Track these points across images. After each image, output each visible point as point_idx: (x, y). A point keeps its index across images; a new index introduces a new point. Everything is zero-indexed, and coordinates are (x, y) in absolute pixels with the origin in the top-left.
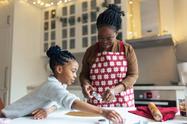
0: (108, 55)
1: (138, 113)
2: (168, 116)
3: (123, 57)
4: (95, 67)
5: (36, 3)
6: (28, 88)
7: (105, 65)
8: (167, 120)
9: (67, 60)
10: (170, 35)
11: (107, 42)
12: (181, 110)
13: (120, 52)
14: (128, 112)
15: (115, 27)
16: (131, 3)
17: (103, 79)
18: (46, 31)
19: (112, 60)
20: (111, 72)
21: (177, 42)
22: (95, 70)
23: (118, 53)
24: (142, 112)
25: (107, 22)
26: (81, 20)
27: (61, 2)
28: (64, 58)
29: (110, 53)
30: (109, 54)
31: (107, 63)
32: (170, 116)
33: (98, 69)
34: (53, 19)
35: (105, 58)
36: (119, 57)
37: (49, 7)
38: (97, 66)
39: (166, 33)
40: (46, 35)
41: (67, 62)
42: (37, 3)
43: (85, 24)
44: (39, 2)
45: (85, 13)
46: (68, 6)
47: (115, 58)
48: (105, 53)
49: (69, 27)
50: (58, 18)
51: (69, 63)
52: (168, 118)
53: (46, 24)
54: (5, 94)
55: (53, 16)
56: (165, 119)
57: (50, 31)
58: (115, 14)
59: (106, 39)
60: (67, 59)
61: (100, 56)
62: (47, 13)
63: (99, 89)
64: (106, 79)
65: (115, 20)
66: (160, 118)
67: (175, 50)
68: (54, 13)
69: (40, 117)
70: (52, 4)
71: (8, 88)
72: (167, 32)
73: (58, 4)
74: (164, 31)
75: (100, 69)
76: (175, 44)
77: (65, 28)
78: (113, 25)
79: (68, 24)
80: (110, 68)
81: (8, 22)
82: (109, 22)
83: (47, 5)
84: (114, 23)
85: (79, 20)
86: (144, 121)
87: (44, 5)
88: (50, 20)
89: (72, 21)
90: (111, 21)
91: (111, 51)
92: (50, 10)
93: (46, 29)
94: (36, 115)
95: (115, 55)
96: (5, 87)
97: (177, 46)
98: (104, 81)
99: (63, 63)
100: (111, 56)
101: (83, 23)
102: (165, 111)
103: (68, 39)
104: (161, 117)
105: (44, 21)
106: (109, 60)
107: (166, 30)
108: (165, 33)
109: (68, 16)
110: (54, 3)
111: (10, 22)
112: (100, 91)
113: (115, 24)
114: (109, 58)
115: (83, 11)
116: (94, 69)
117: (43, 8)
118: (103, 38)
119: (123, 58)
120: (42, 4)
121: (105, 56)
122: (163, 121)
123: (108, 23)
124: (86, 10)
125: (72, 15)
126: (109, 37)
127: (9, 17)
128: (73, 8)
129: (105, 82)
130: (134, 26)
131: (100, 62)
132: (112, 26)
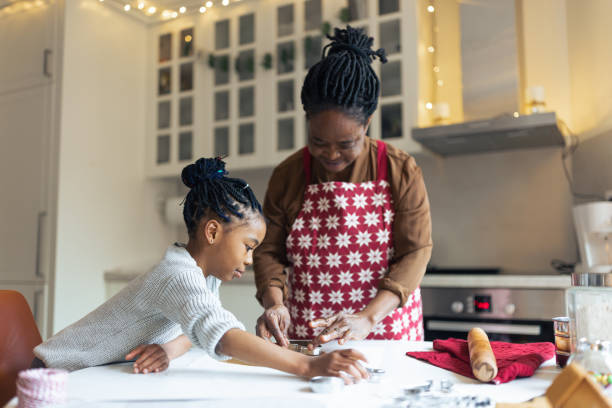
0: (340, 192)
1: (435, 358)
2: (515, 368)
3: (384, 196)
4: (299, 229)
5: (132, 8)
6: (110, 278)
7: (330, 226)
8: (510, 379)
9: (240, 212)
10: (553, 114)
11: (339, 155)
12: (559, 352)
13: (376, 183)
14: (408, 354)
15: (361, 109)
16: (431, 9)
17: (324, 268)
18: (164, 98)
19: (351, 209)
20: (349, 245)
21: (573, 136)
22: (300, 239)
23: (370, 185)
24: (446, 356)
25: (336, 98)
26: (275, 63)
27: (209, 4)
28: (235, 203)
29: (346, 186)
30: (344, 189)
31: (336, 219)
32: (521, 368)
33: (311, 236)
34: (186, 60)
35: (332, 203)
36: (373, 198)
37: (174, 20)
38: (307, 224)
39: (541, 109)
40: (164, 109)
41: (240, 216)
42: (134, 9)
43: (286, 77)
44: (141, 6)
45: (286, 39)
46: (234, 16)
47: (360, 201)
48: (331, 186)
49: (234, 85)
50: (200, 54)
51: (243, 222)
52: (514, 374)
53: (165, 73)
54: (38, 295)
55: (187, 49)
56: (506, 377)
57: (175, 96)
58: (357, 69)
59: (333, 147)
60: (242, 209)
61: (314, 194)
62: (165, 40)
63: (311, 295)
64: (334, 267)
65: (361, 90)
66: (490, 374)
67: (568, 160)
68: (188, 39)
69: (151, 368)
70: (183, 10)
71: (47, 278)
72: (543, 104)
73: (202, 10)
74: (534, 103)
75: (315, 235)
76: (569, 142)
77: (222, 88)
78: (354, 105)
79: (234, 76)
80: (346, 234)
81: (46, 72)
82: (340, 98)
83: (167, 14)
84: (359, 96)
85: (267, 62)
86: (442, 383)
87: (158, 13)
88: (176, 63)
89: (246, 66)
90: (347, 93)
91: (348, 181)
92: (176, 28)
93: (164, 89)
94: (139, 361)
95: (359, 191)
96: (38, 273)
97: (574, 148)
98: (327, 274)
99: (227, 216)
100: (350, 194)
101: (280, 72)
102: (515, 353)
103: (234, 122)
104: (492, 370)
105: (156, 66)
106: (341, 208)
107: (539, 98)
108: (535, 109)
109: (234, 50)
110: (188, 8)
111: (53, 69)
112: (314, 303)
113: (361, 99)
114: (342, 202)
115: (280, 34)
116: (297, 234)
117: (154, 22)
118: (327, 145)
119: (385, 201)
120: (152, 10)
121: (330, 196)
122: (498, 382)
123: (340, 102)
124: (290, 32)
125: (247, 47)
126: (344, 143)
127: (47, 53)
128: (247, 23)
129: (331, 277)
130: (440, 83)
131: (316, 213)
132: (351, 110)
